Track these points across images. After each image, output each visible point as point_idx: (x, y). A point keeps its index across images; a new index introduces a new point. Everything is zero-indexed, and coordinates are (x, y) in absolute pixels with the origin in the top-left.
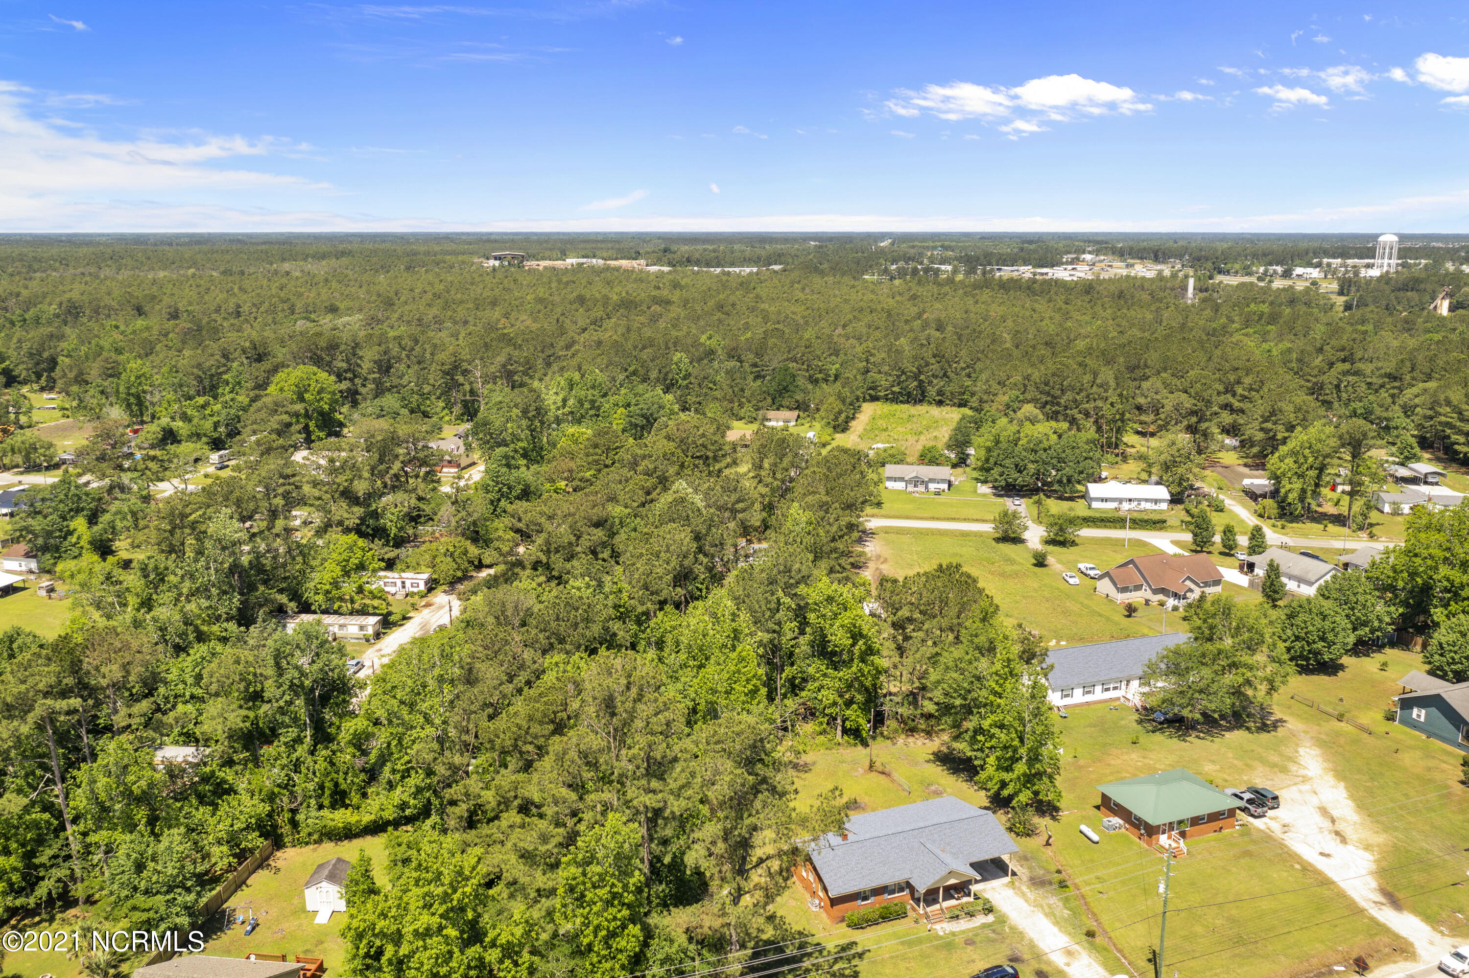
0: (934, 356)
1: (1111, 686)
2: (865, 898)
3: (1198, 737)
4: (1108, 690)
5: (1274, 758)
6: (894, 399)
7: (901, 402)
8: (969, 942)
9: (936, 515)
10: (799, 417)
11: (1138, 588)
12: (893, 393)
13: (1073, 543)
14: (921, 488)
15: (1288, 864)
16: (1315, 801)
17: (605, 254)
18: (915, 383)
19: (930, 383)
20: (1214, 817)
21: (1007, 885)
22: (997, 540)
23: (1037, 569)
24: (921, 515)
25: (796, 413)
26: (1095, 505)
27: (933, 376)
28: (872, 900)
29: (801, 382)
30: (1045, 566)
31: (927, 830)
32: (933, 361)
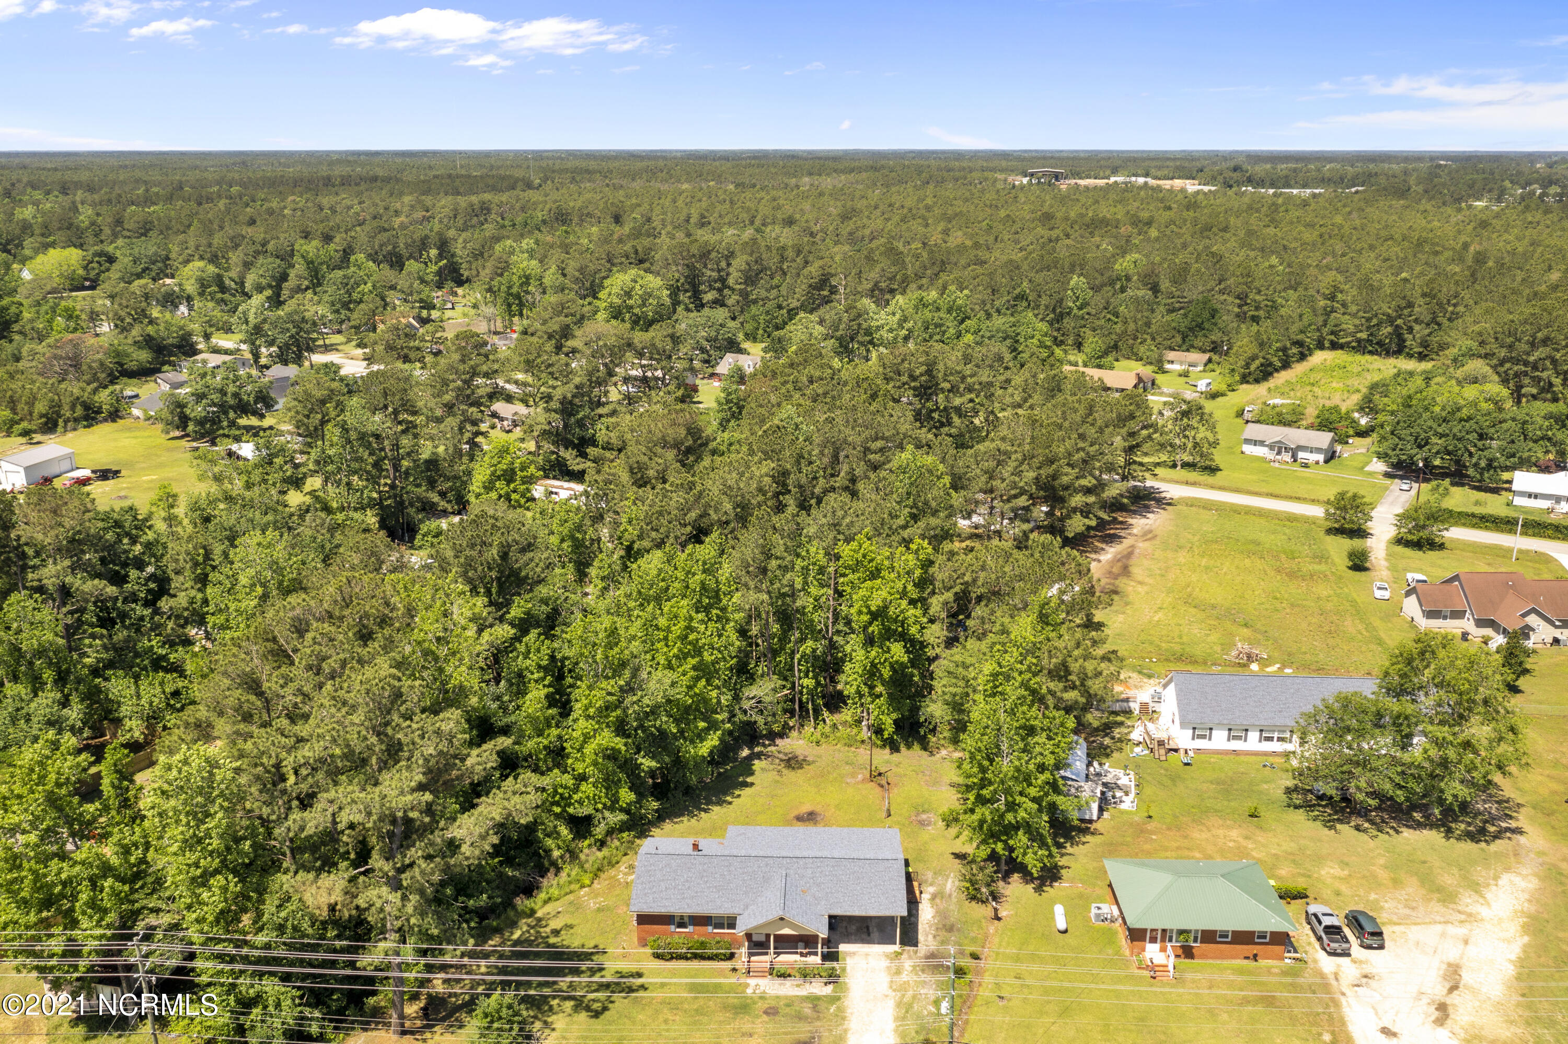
0: (1424, 295)
1: (1276, 735)
2: (682, 925)
3: (1358, 828)
4: (1270, 739)
5: (1449, 880)
6: (1361, 347)
7: (1371, 353)
8: (771, 1012)
9: (1277, 492)
10: (1210, 361)
11: (1458, 615)
12: (1359, 341)
13: (1442, 547)
14: (1287, 457)
15: (1314, 1030)
16: (1452, 953)
17: (1159, 174)
18: (1389, 329)
19: (1410, 330)
20: (1243, 938)
21: (887, 956)
22: (1330, 531)
23: (1351, 573)
24: (1257, 490)
25: (1206, 356)
26: (1518, 501)
27: (1416, 320)
28: (690, 929)
29: (1226, 319)
30: (1366, 569)
31: (801, 862)
32: (1421, 301)
